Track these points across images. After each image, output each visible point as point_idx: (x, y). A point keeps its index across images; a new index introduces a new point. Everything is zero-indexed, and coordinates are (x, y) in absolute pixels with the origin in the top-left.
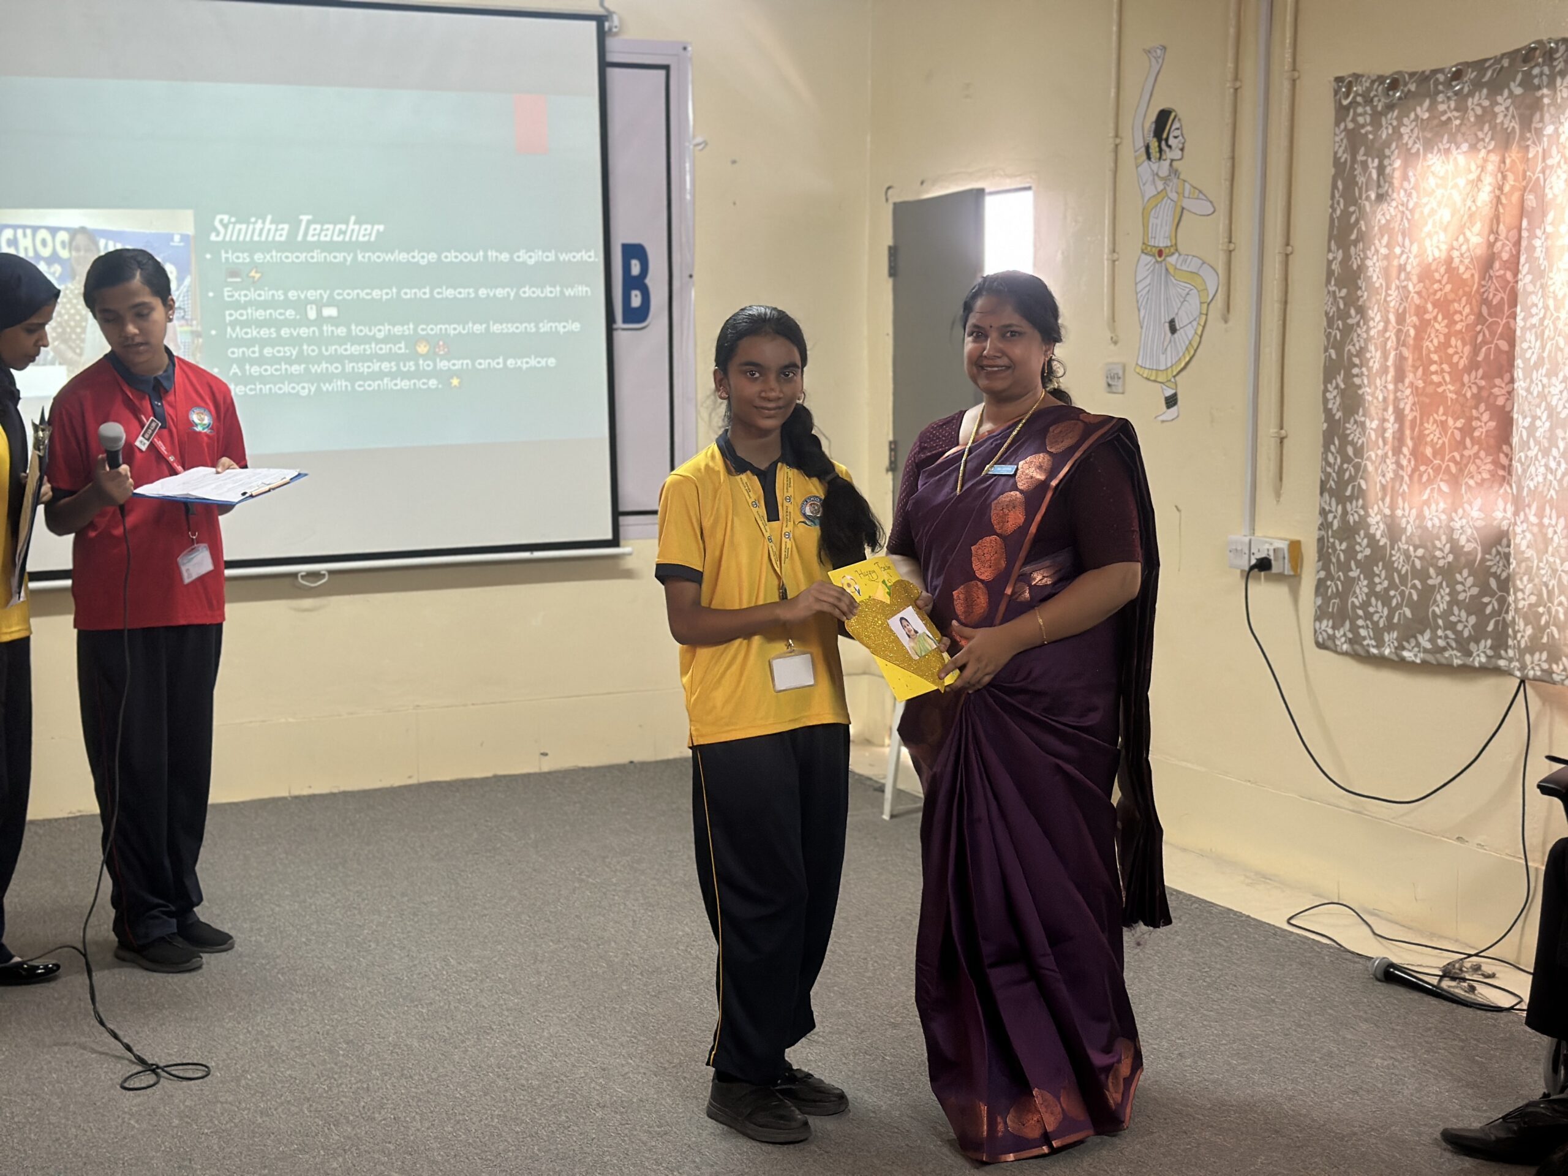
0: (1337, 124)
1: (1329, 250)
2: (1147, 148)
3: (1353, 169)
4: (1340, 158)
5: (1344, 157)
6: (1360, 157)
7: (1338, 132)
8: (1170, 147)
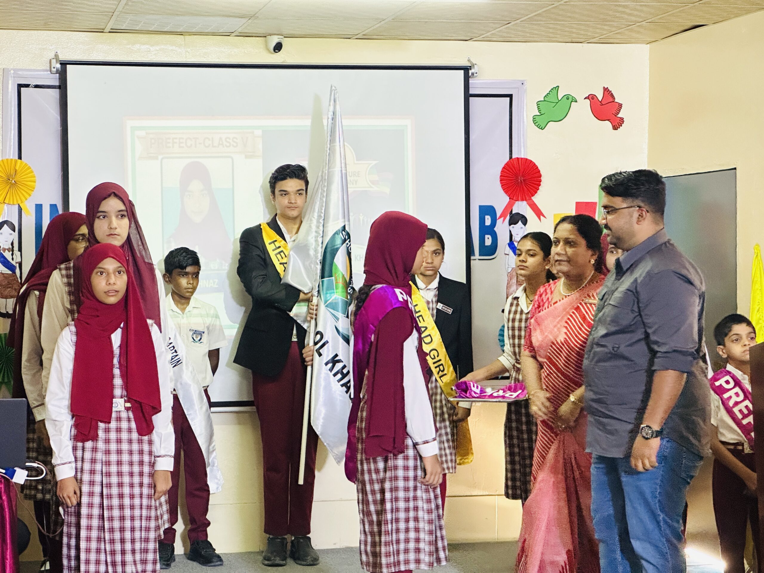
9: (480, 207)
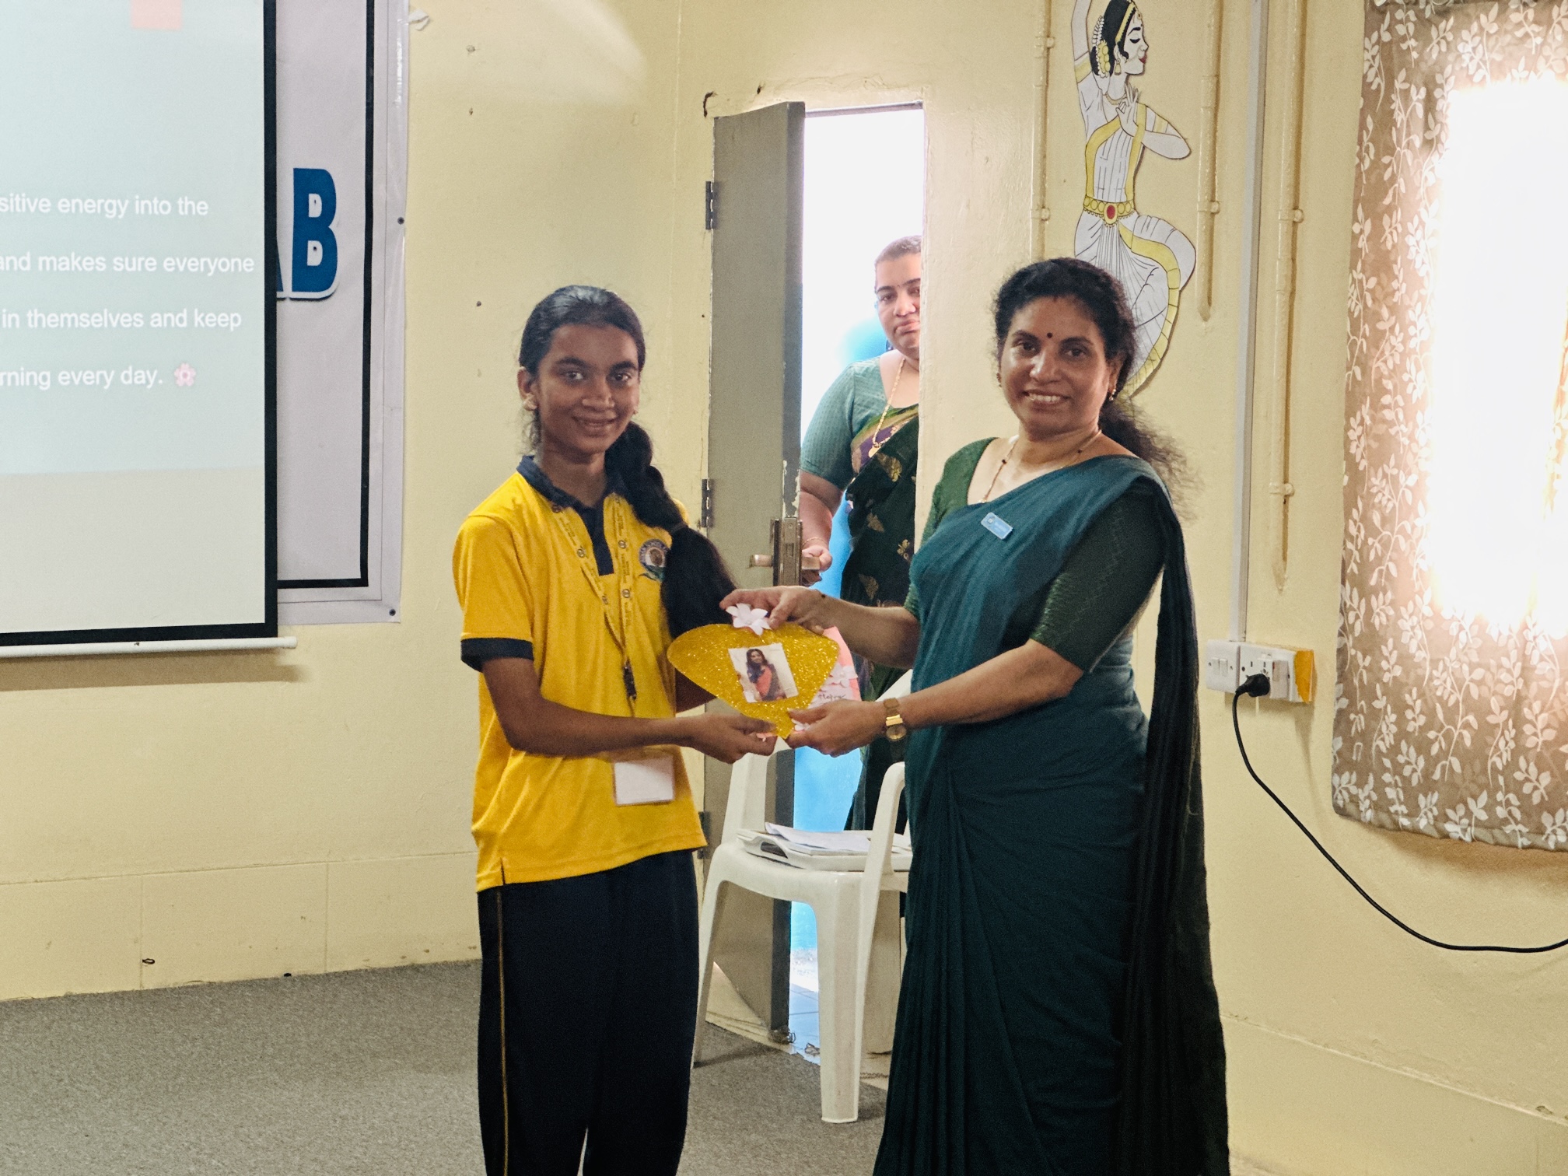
0: (1368, 34)
1: (1355, 219)
2: (1093, 55)
3: (1388, 101)
4: (1371, 83)
5: (1378, 82)
6: (1399, 85)
7: (1368, 45)
8: (1126, 55)
9: (298, 172)
